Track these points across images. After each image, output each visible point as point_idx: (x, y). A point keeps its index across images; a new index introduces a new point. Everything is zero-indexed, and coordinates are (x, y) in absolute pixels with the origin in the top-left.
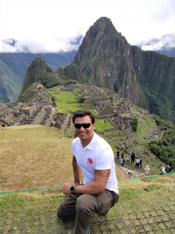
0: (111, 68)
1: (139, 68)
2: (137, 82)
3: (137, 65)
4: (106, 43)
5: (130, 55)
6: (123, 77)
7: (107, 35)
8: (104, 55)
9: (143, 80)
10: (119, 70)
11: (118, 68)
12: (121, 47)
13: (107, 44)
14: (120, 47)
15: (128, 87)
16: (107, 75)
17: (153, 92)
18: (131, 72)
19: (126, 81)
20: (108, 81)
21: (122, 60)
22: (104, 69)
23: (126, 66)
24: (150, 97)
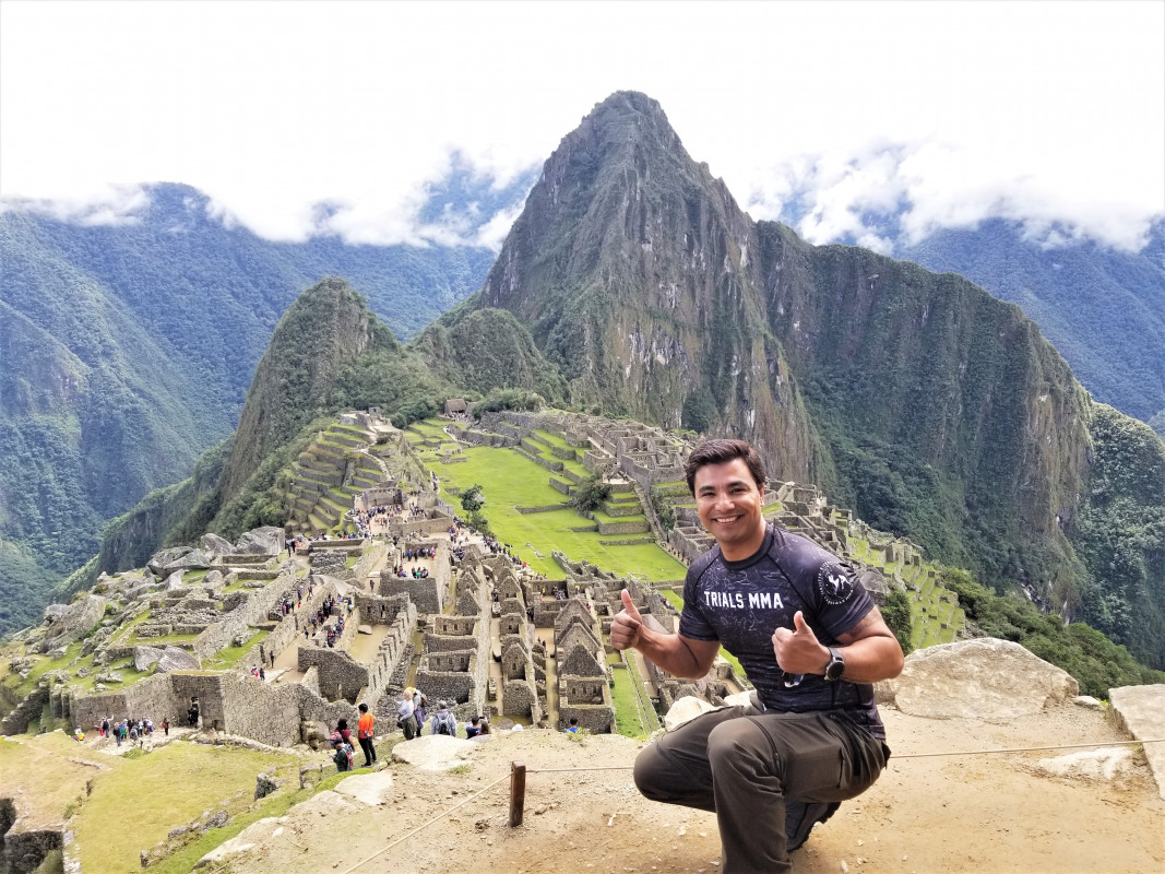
0: (669, 328)
1: (796, 325)
2: (794, 392)
3: (787, 310)
4: (643, 212)
5: (749, 267)
6: (728, 369)
7: (648, 173)
8: (635, 263)
9: (817, 381)
10: (707, 334)
11: (702, 324)
12: (714, 228)
13: (649, 215)
14: (709, 228)
15: (751, 418)
16: (652, 361)
17: (869, 438)
18: (762, 345)
19: (740, 389)
20: (656, 386)
21: (717, 290)
22: (638, 331)
23: (741, 316)
24: (858, 462)
